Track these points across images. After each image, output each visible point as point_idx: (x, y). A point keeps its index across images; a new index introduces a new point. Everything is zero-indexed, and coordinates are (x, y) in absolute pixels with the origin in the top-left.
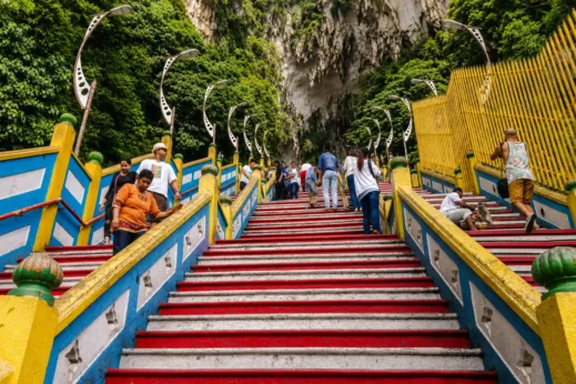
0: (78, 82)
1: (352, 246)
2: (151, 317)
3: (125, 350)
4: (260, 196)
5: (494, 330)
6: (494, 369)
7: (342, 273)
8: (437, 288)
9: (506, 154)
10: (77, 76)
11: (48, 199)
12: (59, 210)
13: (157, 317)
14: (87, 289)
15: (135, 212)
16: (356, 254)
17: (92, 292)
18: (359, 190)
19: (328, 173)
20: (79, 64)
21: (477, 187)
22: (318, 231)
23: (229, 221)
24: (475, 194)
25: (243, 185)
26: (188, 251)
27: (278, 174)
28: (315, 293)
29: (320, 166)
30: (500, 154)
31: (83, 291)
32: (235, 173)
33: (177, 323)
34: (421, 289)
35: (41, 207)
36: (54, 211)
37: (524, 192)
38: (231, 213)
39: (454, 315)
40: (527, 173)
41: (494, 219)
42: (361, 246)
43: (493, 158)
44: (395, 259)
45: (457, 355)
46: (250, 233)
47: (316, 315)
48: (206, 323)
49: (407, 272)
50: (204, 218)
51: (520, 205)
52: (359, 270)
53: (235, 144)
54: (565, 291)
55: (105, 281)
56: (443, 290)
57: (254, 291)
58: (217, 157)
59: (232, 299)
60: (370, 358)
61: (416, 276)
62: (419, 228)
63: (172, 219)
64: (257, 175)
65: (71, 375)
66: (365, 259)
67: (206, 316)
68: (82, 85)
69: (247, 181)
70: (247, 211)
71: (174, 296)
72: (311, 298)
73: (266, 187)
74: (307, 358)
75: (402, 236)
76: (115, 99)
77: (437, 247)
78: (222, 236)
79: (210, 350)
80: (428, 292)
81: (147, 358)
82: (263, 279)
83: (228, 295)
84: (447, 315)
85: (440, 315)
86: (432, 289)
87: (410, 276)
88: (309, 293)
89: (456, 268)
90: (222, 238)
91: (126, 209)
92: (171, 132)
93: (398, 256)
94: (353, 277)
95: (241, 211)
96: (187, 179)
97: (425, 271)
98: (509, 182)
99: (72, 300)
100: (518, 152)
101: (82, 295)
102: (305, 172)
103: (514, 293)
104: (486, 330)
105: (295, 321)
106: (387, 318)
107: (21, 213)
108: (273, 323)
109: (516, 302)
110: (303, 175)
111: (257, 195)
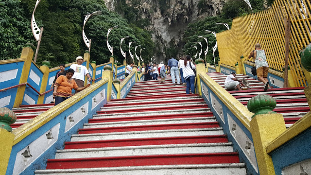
0: (33, 28)
1: (176, 100)
2: (73, 135)
3: (58, 151)
4: (136, 79)
5: (237, 134)
6: (237, 151)
7: (170, 112)
8: (214, 117)
9: (255, 56)
10: (33, 25)
11: (20, 83)
12: (27, 88)
13: (76, 135)
14: (33, 123)
15: (66, 88)
16: (178, 103)
17: (36, 125)
18: (185, 75)
19: (173, 68)
20: (33, 19)
21: (245, 71)
22: (164, 93)
23: (118, 91)
24: (244, 75)
25: (127, 75)
26: (95, 105)
27: (146, 70)
28: (156, 121)
29: (168, 65)
30: (252, 55)
31: (31, 124)
32: (124, 69)
33: (87, 137)
34: (207, 117)
35: (17, 87)
36: (24, 89)
37: (264, 73)
38: (120, 87)
39: (221, 128)
40: (265, 64)
41: (250, 85)
42: (180, 100)
43: (250, 58)
44: (196, 104)
45: (221, 146)
46: (130, 96)
47: (155, 131)
48: (101, 137)
49: (202, 110)
50: (104, 90)
51: (262, 79)
52: (178, 110)
53: (124, 56)
54: (261, 114)
55: (44, 120)
56: (217, 118)
57: (126, 122)
58: (114, 62)
59: (116, 126)
60: (180, 148)
61: (206, 112)
62: (207, 90)
63: (85, 90)
64: (135, 69)
65: (26, 162)
66: (182, 105)
67: (101, 134)
68: (36, 29)
69: (129, 73)
70: (129, 86)
71: (86, 125)
72: (154, 124)
73: (140, 75)
74: (149, 150)
75: (201, 94)
76: (63, 37)
77: (215, 99)
78: (115, 97)
79: (101, 148)
80: (210, 119)
81: (69, 153)
82: (132, 116)
83: (114, 124)
84: (218, 128)
85: (214, 128)
86: (212, 117)
87: (203, 112)
88: (153, 121)
89: (221, 107)
90: (115, 98)
91: (61, 86)
92: (89, 51)
93: (198, 103)
94: (176, 113)
95: (125, 85)
96: (98, 72)
97: (210, 110)
98: (257, 68)
99: (24, 129)
100: (261, 54)
101: (30, 126)
102: (160, 68)
103: (244, 116)
104: (234, 134)
105: (145, 134)
106: (189, 131)
107: (6, 90)
108: (134, 135)
109: (244, 121)
110: (159, 69)
111: (134, 79)
